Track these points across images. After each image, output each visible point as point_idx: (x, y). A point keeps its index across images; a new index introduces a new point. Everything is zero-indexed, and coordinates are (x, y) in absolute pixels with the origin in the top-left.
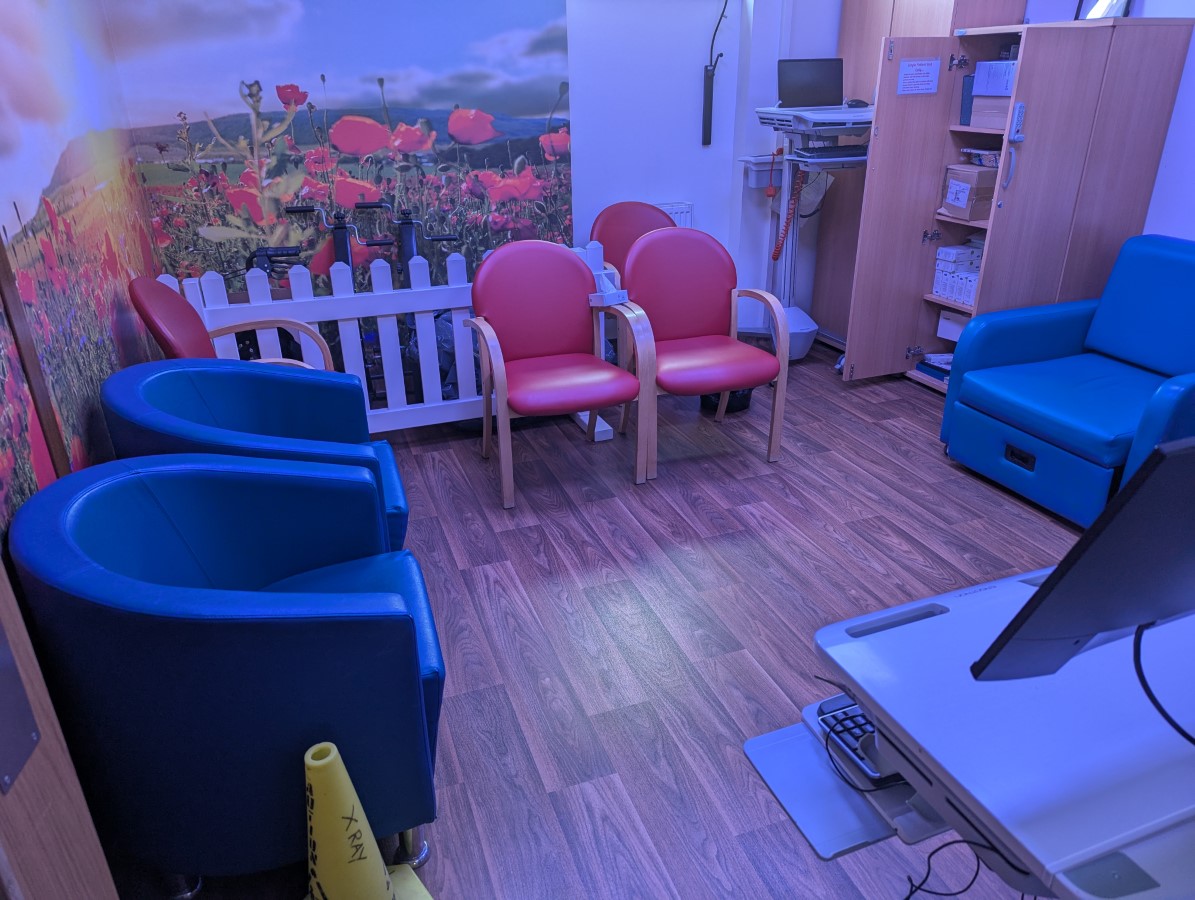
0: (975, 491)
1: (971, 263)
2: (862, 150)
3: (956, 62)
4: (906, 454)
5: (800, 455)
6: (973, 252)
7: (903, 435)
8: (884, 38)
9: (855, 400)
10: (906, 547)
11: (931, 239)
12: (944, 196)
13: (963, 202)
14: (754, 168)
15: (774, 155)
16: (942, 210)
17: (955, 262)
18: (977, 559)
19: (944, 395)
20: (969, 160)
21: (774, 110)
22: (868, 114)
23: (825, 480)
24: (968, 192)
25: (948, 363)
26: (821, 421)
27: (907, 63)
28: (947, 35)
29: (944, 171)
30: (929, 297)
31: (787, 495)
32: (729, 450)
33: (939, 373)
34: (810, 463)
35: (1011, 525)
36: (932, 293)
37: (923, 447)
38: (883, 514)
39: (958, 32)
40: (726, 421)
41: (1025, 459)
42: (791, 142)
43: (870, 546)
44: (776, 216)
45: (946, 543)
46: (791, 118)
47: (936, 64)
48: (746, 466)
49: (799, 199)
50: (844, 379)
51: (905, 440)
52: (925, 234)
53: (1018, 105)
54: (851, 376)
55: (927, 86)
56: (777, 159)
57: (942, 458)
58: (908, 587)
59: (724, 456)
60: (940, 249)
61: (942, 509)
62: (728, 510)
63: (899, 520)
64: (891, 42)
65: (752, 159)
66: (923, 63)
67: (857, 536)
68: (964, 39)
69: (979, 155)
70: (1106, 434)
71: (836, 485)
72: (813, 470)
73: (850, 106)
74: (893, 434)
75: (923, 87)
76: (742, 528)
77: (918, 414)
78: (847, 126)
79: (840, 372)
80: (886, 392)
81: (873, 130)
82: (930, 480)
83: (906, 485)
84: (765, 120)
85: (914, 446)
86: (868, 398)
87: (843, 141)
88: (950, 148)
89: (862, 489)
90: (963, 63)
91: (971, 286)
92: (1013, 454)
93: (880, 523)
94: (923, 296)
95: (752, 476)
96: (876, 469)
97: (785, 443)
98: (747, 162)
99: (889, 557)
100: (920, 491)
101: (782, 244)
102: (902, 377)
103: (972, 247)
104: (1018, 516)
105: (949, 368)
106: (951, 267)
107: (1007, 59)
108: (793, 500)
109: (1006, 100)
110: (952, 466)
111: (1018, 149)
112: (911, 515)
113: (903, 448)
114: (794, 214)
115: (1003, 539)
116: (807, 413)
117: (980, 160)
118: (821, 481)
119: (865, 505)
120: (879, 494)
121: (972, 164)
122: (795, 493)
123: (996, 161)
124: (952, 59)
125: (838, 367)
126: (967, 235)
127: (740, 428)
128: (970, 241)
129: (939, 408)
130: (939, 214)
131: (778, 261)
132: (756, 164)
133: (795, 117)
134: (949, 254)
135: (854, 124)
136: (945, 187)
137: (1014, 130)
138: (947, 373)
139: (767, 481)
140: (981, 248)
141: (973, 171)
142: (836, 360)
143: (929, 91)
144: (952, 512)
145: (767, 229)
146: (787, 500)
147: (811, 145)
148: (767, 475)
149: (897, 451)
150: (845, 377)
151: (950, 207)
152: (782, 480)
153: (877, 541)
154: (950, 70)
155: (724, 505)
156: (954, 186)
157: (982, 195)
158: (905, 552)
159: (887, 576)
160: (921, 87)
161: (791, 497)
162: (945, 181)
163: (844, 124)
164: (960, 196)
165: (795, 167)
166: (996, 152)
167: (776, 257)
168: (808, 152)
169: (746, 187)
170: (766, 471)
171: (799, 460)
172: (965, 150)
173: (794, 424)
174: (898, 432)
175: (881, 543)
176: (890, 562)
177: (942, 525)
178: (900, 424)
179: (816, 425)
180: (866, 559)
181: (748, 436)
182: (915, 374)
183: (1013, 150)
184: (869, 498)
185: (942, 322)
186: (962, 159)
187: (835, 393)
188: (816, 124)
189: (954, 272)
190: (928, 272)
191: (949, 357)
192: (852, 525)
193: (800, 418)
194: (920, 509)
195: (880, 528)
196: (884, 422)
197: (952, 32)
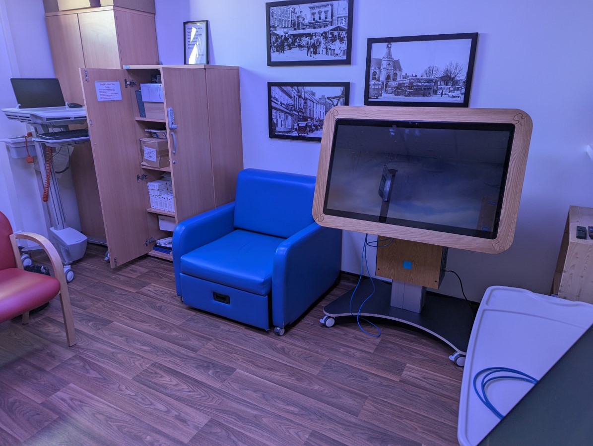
0: (203, 323)
1: (168, 189)
2: (85, 132)
3: (128, 83)
4: (160, 309)
5: (92, 333)
6: (166, 184)
7: (155, 296)
8: (80, 68)
9: (122, 278)
10: (175, 382)
11: (142, 179)
12: (143, 155)
13: (154, 158)
14: (13, 146)
15: (25, 137)
16: (143, 163)
17: (158, 190)
18: (217, 372)
19: (172, 262)
20: (151, 135)
21: (16, 109)
22: (82, 112)
23: (112, 348)
24: (155, 153)
25: (169, 243)
26: (102, 301)
27: (100, 83)
28: (119, 68)
29: (139, 142)
30: (149, 210)
31: (88, 371)
32: (37, 346)
33: (166, 250)
34: (101, 337)
35: (227, 339)
36: (150, 207)
37: (169, 301)
38: (156, 360)
39: (125, 67)
40: (33, 321)
41: (224, 299)
42: (36, 129)
43: (153, 391)
44: (38, 173)
45: (196, 368)
46: (29, 116)
47: (117, 84)
48: (53, 357)
49: (52, 162)
50: (112, 267)
51: (158, 299)
52: (138, 177)
53: (169, 109)
54: (116, 265)
55: (116, 96)
56: (28, 139)
57: (180, 304)
58: (183, 414)
59: (33, 353)
60: (149, 184)
61: (189, 342)
62: (43, 404)
63: (166, 361)
64: (85, 71)
65: (10, 141)
66: (109, 83)
67: (142, 386)
68: (129, 71)
69: (156, 133)
70: (259, 279)
71: (121, 349)
72: (103, 342)
73: (70, 107)
74: (150, 296)
75: (113, 97)
76: (55, 417)
77: (161, 278)
78: (71, 119)
79: (108, 261)
80: (140, 269)
81: (88, 121)
82: (178, 323)
83: (165, 332)
84: (11, 116)
85: (163, 301)
86: (129, 275)
87: (72, 127)
88: (139, 129)
89: (138, 346)
90: (132, 84)
91: (171, 202)
92: (217, 296)
93: (155, 369)
94: (146, 210)
95: (58, 364)
96: (145, 326)
97: (79, 326)
98: (6, 142)
99: (166, 394)
100: (174, 334)
101: (48, 191)
102: (146, 256)
103: (165, 180)
104: (229, 331)
105: (170, 246)
106: (157, 193)
107: (156, 83)
108: (93, 374)
109: (162, 104)
110: (187, 309)
111: (175, 132)
112: (173, 354)
113: (157, 305)
114: (51, 173)
115: (226, 351)
116: (91, 297)
117: (157, 135)
118: (110, 349)
119: (142, 357)
120: (149, 345)
121: (153, 137)
122: (94, 367)
123: (165, 136)
124: (126, 81)
125: (106, 259)
126: (161, 176)
127: (45, 324)
128: (163, 177)
129: (171, 271)
130: (143, 165)
131: (48, 202)
132: (13, 144)
133: (32, 115)
134: (154, 186)
135: (75, 118)
136: (142, 151)
137: (170, 123)
138: (170, 249)
139: (71, 364)
140: (170, 180)
141: (155, 141)
142: (105, 255)
143: (118, 99)
144: (194, 342)
145: (35, 181)
146: (88, 375)
147: (51, 130)
148: (70, 359)
149: (154, 308)
150: (112, 266)
151: (147, 161)
152: (82, 359)
153: (156, 384)
154: (126, 87)
155: (38, 399)
156: (147, 150)
157: (163, 153)
158: (175, 385)
159: (168, 412)
160: (112, 97)
161: (91, 371)
162: (141, 147)
163: (69, 118)
164: (151, 155)
165: (44, 146)
166: (164, 131)
167: (46, 199)
168: (48, 136)
169: (10, 158)
170: (69, 355)
171: (92, 338)
172: (147, 130)
173: (83, 308)
174: (152, 294)
175: (159, 385)
176: (168, 399)
177: (192, 354)
178: (153, 288)
179: (99, 305)
180: (152, 404)
181: (51, 329)
182: (154, 253)
183: (173, 133)
184: (145, 351)
185: (161, 222)
186: (147, 135)
187: (109, 277)
188: (48, 119)
189: (159, 195)
190: (145, 196)
191: (169, 239)
192: (137, 379)
193: (88, 303)
194: (176, 348)
195: (156, 373)
196: (143, 290)
197: (122, 67)
